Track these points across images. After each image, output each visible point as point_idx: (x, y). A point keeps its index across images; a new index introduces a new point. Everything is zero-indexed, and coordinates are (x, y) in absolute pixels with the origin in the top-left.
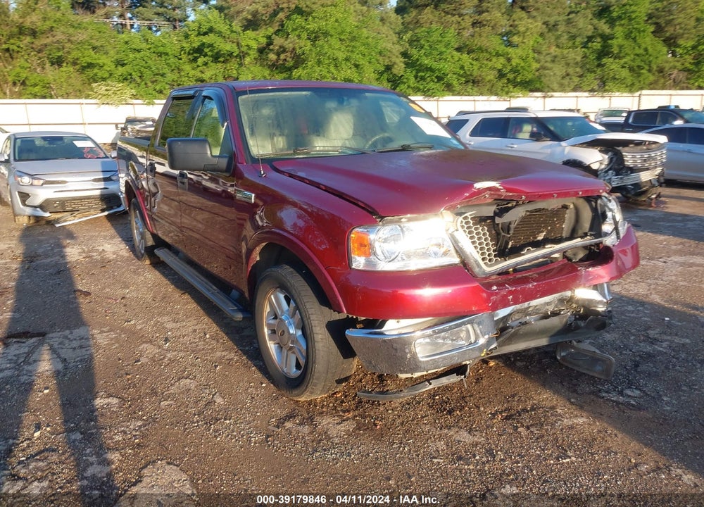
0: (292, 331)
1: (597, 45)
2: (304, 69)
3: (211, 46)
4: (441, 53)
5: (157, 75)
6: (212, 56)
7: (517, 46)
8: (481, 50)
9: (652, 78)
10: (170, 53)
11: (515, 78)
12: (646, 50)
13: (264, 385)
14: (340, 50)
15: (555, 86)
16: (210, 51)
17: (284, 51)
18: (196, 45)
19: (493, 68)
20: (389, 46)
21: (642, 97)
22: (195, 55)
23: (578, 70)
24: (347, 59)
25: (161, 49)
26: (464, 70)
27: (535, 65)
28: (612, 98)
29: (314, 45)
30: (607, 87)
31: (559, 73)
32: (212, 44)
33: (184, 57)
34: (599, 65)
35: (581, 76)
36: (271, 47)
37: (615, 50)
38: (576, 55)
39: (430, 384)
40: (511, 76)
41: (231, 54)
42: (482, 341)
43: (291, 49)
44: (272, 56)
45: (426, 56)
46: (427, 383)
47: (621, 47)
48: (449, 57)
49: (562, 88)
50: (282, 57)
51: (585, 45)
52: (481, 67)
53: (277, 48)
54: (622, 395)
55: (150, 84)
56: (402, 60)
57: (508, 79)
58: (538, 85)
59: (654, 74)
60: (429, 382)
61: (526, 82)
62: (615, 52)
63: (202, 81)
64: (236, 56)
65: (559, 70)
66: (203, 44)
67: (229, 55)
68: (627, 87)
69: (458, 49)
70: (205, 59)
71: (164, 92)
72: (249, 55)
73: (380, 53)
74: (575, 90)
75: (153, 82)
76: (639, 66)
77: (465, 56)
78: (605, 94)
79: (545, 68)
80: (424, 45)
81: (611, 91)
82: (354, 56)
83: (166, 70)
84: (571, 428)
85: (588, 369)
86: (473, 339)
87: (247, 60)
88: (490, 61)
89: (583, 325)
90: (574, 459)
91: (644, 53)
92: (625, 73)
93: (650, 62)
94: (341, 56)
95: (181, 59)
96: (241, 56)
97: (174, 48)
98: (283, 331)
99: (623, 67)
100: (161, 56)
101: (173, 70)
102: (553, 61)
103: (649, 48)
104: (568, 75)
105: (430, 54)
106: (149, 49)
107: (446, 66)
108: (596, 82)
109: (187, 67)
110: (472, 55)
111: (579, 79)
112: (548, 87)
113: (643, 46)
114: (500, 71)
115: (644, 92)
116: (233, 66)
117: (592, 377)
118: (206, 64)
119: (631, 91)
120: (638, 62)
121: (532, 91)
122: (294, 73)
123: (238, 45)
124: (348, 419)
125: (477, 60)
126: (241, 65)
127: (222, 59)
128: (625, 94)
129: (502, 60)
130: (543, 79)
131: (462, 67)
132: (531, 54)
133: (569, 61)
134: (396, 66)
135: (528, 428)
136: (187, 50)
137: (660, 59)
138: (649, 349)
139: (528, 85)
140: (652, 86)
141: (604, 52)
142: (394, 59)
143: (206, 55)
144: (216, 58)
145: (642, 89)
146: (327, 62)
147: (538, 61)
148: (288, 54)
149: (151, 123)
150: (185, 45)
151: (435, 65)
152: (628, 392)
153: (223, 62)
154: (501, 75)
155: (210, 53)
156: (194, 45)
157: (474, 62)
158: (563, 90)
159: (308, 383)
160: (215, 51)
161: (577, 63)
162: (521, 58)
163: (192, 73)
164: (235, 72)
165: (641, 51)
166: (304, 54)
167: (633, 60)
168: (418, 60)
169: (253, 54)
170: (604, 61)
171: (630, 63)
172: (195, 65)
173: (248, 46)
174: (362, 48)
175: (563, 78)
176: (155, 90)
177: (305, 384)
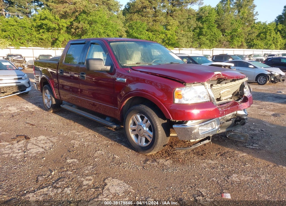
0: (145, 129)
1: (198, 31)
2: (86, 36)
3: (46, 25)
4: (141, 32)
5: (21, 36)
6: (46, 29)
7: (169, 30)
8: (156, 31)
9: (217, 44)
10: (27, 27)
11: (169, 42)
12: (215, 33)
13: (130, 151)
14: (101, 29)
15: (184, 46)
16: (46, 27)
17: (78, 28)
18: (39, 24)
19: (161, 38)
20: (121, 28)
21: (214, 51)
22: (38, 28)
23: (191, 40)
24: (104, 33)
25: (23, 25)
26: (150, 38)
27: (176, 38)
28: (203, 51)
29: (91, 26)
30: (202, 47)
31: (185, 41)
32: (47, 24)
33: (34, 29)
34: (199, 38)
35: (192, 42)
36: (72, 26)
37: (204, 33)
38: (191, 34)
39: (201, 143)
40: (167, 41)
41: (55, 29)
42: (217, 127)
43: (81, 27)
44: (73, 30)
45: (135, 32)
46: (199, 143)
47: (206, 32)
48: (144, 33)
49: (186, 46)
50: (77, 30)
51: (193, 31)
52: (156, 37)
53: (75, 27)
54: (253, 146)
55: (18, 40)
56: (126, 34)
57: (166, 43)
58: (177, 45)
59: (217, 42)
60: (200, 143)
61: (173, 44)
62: (204, 34)
63: (42, 39)
64: (57, 30)
65: (184, 40)
66: (43, 24)
67: (53, 29)
68: (208, 47)
69: (147, 30)
70: (43, 30)
71: (24, 43)
72: (63, 29)
73: (117, 31)
74: (190, 47)
75: (19, 39)
76: (212, 39)
77: (150, 33)
78: (201, 49)
79: (179, 39)
80: (134, 28)
81: (203, 48)
82: (107, 31)
83: (25, 34)
84: (243, 156)
85: (239, 139)
86: (214, 127)
87: (62, 31)
88: (160, 35)
89: (239, 123)
90: (249, 165)
91: (214, 35)
92: (208, 41)
93: (216, 38)
94: (102, 31)
95: (32, 30)
96: (59, 30)
97: (29, 25)
98: (141, 129)
99: (207, 39)
100: (23, 28)
101: (28, 34)
102: (183, 36)
103: (216, 33)
104: (188, 42)
105: (137, 32)
106: (18, 25)
107: (143, 37)
108: (198, 45)
109: (35, 33)
110: (153, 33)
111: (192, 43)
112: (181, 46)
113: (214, 32)
114: (163, 39)
115: (215, 49)
116: (56, 33)
117: (241, 142)
118: (43, 32)
119: (210, 48)
120: (212, 38)
121: (175, 47)
122: (82, 37)
123: (58, 25)
124: (168, 159)
125: (154, 35)
126: (59, 33)
127: (51, 30)
128: (208, 50)
129: (164, 35)
130: (179, 43)
131: (149, 37)
132: (175, 33)
133: (188, 37)
134: (123, 36)
135: (230, 158)
136: (35, 26)
137: (219, 37)
138: (253, 133)
139: (174, 45)
140: (217, 47)
141: (200, 34)
142: (123, 33)
143: (43, 28)
144: (48, 30)
145: (213, 48)
146: (96, 33)
147: (177, 36)
148: (80, 30)
149: (19, 57)
150: (34, 24)
151: (139, 36)
152: (254, 145)
153: (51, 32)
154: (164, 41)
155: (45, 28)
156: (38, 24)
157: (154, 36)
158: (186, 48)
159: (154, 147)
160: (48, 27)
161: (191, 37)
162: (171, 34)
163: (37, 36)
164: (56, 36)
165: (213, 34)
166: (86, 29)
167: (210, 37)
168: (132, 34)
169: (65, 29)
170: (200, 37)
171: (209, 38)
172: (38, 32)
173: (62, 25)
174: (110, 28)
175: (186, 43)
176: (20, 42)
177: (153, 147)
